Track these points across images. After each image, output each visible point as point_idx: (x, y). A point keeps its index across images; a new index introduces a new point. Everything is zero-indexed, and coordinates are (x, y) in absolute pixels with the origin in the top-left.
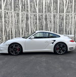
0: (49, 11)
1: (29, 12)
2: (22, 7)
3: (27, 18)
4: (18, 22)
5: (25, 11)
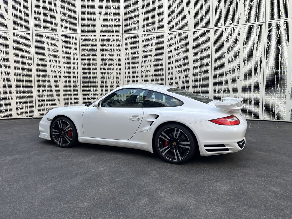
1: (166, 28)
2: (146, 19)
3: (160, 48)
5: (153, 26)
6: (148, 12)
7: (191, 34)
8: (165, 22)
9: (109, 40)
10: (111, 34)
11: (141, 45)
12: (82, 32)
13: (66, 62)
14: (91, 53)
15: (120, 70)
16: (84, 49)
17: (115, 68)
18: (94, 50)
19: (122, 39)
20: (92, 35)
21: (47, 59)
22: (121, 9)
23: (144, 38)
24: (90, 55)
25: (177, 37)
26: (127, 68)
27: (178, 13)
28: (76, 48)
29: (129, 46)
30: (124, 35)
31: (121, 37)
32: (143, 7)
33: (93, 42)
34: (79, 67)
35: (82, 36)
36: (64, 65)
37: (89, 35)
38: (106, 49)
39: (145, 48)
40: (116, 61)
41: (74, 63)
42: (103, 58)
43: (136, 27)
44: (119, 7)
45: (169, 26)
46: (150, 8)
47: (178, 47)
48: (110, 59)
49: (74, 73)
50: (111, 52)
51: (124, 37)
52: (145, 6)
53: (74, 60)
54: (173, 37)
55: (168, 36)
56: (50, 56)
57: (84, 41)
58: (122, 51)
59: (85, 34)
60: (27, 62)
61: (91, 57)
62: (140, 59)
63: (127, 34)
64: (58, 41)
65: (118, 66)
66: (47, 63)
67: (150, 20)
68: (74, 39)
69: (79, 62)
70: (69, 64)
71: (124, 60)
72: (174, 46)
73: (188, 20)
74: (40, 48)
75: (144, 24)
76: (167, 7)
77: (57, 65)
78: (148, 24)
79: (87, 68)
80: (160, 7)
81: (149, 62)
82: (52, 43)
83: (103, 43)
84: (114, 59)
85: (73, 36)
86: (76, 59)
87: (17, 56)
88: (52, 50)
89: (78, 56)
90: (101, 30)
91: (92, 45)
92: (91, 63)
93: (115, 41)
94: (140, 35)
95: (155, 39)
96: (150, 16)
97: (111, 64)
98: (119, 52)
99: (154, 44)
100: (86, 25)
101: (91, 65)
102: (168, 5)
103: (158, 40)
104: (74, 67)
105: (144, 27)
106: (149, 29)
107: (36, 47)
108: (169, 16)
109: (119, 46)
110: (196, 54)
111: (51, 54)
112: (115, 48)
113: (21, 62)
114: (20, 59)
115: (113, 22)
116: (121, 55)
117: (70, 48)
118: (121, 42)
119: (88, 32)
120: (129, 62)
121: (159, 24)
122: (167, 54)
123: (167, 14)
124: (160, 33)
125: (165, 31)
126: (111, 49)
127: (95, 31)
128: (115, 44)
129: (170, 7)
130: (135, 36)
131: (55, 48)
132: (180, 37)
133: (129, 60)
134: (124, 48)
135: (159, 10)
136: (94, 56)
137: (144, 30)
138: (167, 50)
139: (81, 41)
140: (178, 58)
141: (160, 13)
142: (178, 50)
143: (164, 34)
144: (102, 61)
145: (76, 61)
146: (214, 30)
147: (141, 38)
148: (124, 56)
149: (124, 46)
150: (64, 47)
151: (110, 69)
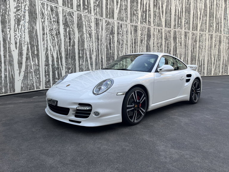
0: (180, 25)
1: (152, 24)
2: (142, 16)
3: (149, 36)
4: (135, 43)
5: (145, 22)
6: (143, 12)
7: (163, 30)
8: (152, 20)
9: (121, 27)
10: (123, 23)
11: (139, 32)
12: (106, 17)
13: (97, 40)
14: (111, 34)
15: (127, 49)
16: (107, 31)
17: (125, 47)
18: (113, 32)
19: (129, 27)
20: (112, 21)
21: (85, 35)
22: (128, 6)
23: (141, 29)
24: (111, 36)
25: (157, 31)
26: (131, 47)
27: (158, 16)
28: (102, 30)
29: (133, 33)
30: (130, 24)
31: (128, 26)
32: (141, 8)
33: (113, 27)
34: (104, 45)
35: (106, 21)
36: (95, 42)
37: (110, 21)
38: (120, 33)
39: (142, 35)
40: (125, 42)
41: (101, 41)
42: (118, 39)
43: (137, 20)
44: (127, 4)
45: (154, 24)
46: (144, 9)
47: (158, 37)
48: (122, 40)
49: (101, 49)
50: (123, 36)
51: (130, 26)
52: (142, 8)
53: (101, 39)
54: (156, 30)
55: (153, 29)
56: (87, 34)
57: (107, 25)
58: (128, 35)
59: (108, 20)
60: (72, 37)
61: (111, 37)
62: (139, 42)
63: (132, 24)
64: (92, 22)
65: (126, 46)
66: (85, 39)
67: (144, 17)
68: (101, 22)
69: (104, 40)
70: (98, 42)
71: (130, 42)
72: (156, 36)
73: (162, 22)
74: (80, 26)
75: (141, 19)
76: (153, 11)
77: (91, 41)
78: (143, 19)
79: (109, 45)
80: (149, 11)
81: (144, 45)
82: (88, 23)
83: (118, 28)
84: (124, 41)
85: (100, 19)
86: (102, 38)
87: (65, 31)
88: (88, 29)
89: (103, 36)
90: (117, 18)
91: (112, 29)
92: (111, 42)
93: (125, 28)
94: (139, 26)
95: (147, 30)
96: (144, 15)
97: (123, 44)
98: (127, 36)
99: (146, 33)
100: (108, 13)
101: (111, 43)
102: (153, 10)
103: (148, 31)
104: (101, 44)
105: (141, 21)
106: (144, 23)
107: (78, 25)
108: (154, 17)
109: (127, 32)
110: (166, 42)
111: (87, 32)
112: (125, 33)
113: (68, 36)
114: (68, 34)
115: (124, 14)
116: (128, 38)
117: (99, 29)
118: (128, 29)
119: (110, 18)
120: (132, 44)
121: (149, 21)
122: (153, 40)
123: (153, 16)
124: (149, 26)
125: (151, 26)
126: (123, 33)
127: (114, 19)
128: (125, 30)
129: (154, 12)
130: (136, 26)
131: (90, 28)
132: (159, 31)
133: (132, 42)
134: (130, 34)
135: (149, 12)
136: (113, 37)
137: (141, 23)
138: (152, 38)
139: (105, 24)
140: (158, 43)
141: (149, 14)
142: (158, 39)
143: (151, 27)
144: (118, 41)
145: (102, 40)
146: (173, 30)
147: (139, 28)
148: (130, 39)
149: (130, 32)
150: (95, 28)
151: (122, 47)
